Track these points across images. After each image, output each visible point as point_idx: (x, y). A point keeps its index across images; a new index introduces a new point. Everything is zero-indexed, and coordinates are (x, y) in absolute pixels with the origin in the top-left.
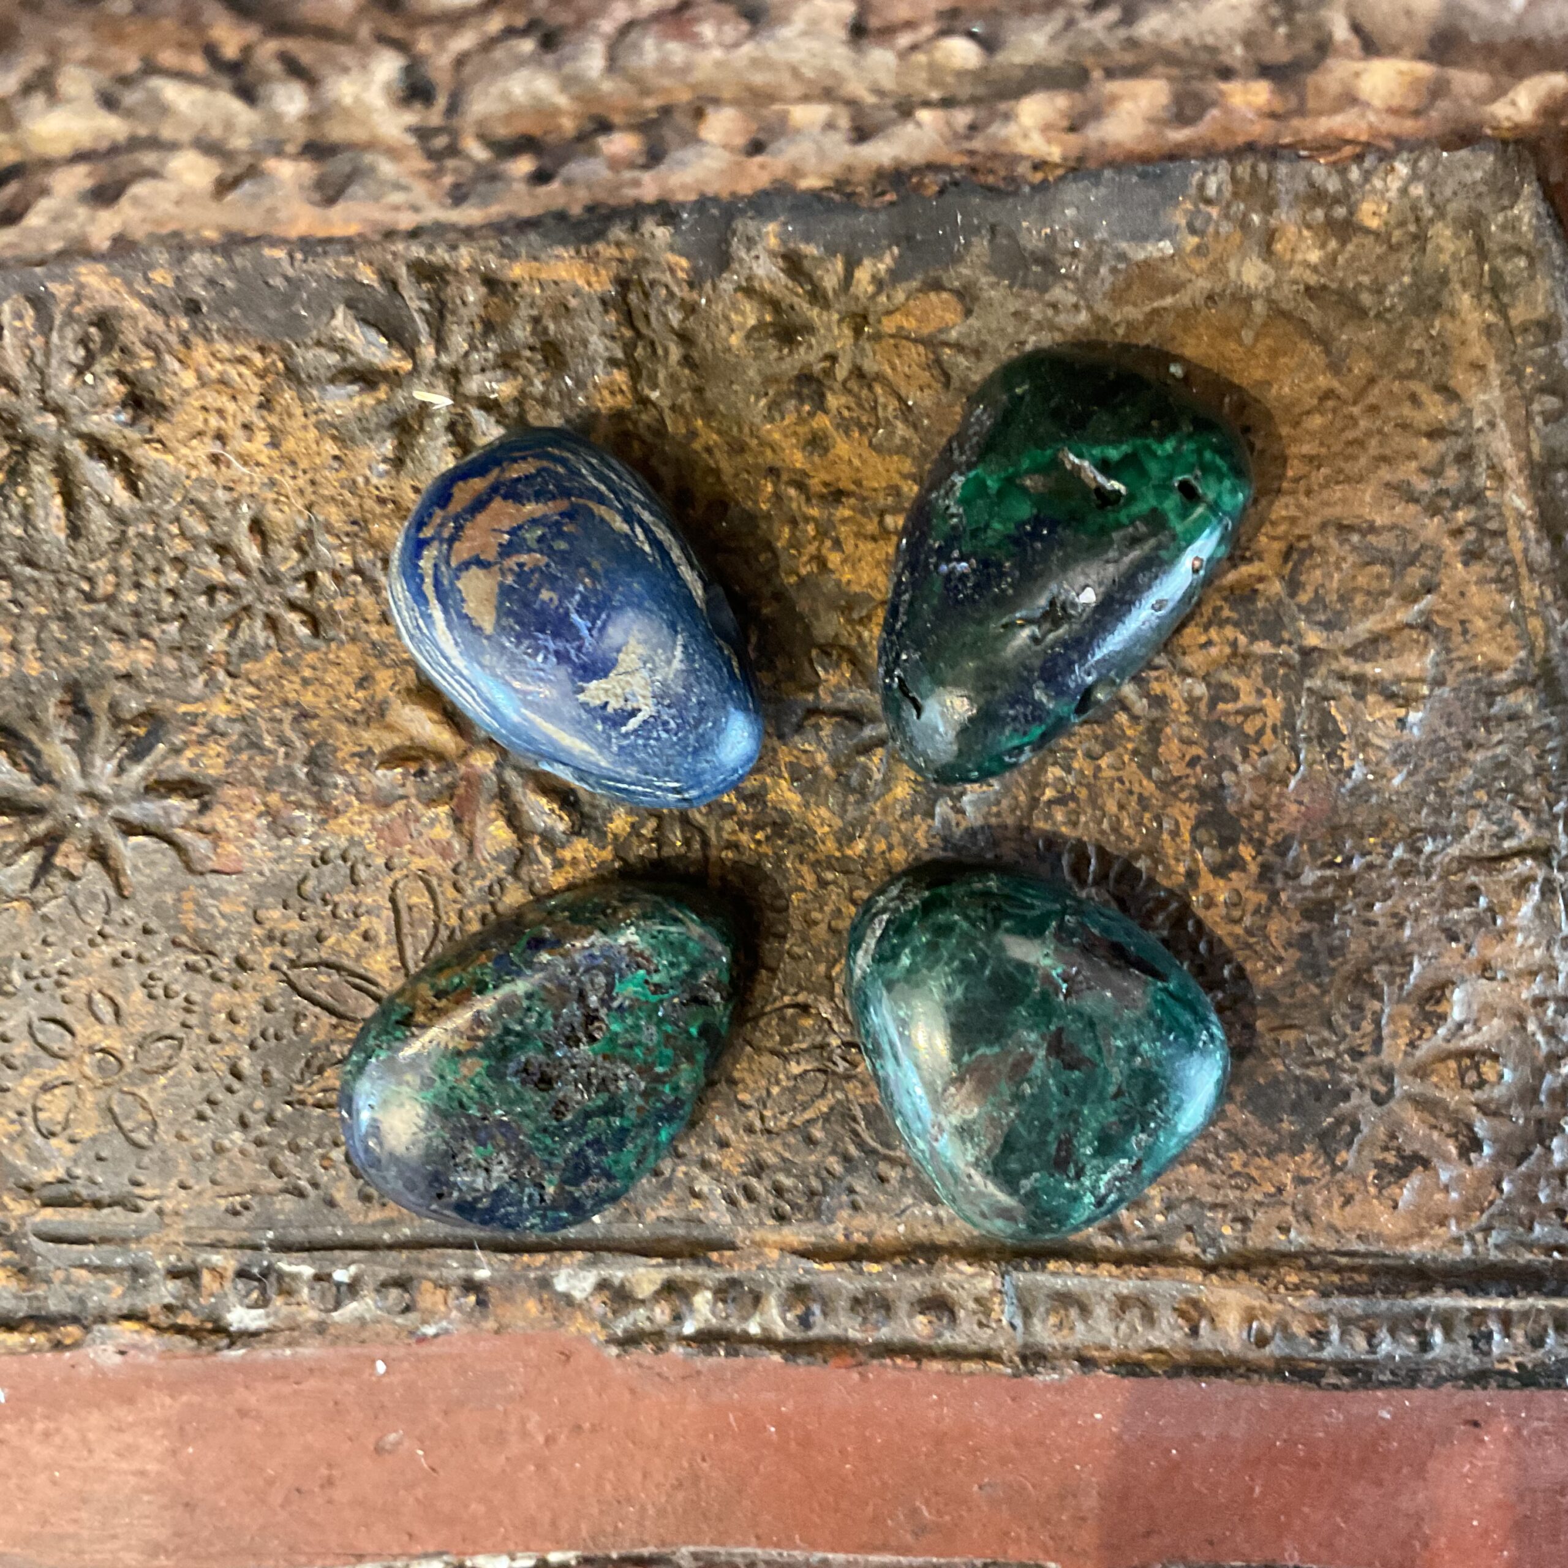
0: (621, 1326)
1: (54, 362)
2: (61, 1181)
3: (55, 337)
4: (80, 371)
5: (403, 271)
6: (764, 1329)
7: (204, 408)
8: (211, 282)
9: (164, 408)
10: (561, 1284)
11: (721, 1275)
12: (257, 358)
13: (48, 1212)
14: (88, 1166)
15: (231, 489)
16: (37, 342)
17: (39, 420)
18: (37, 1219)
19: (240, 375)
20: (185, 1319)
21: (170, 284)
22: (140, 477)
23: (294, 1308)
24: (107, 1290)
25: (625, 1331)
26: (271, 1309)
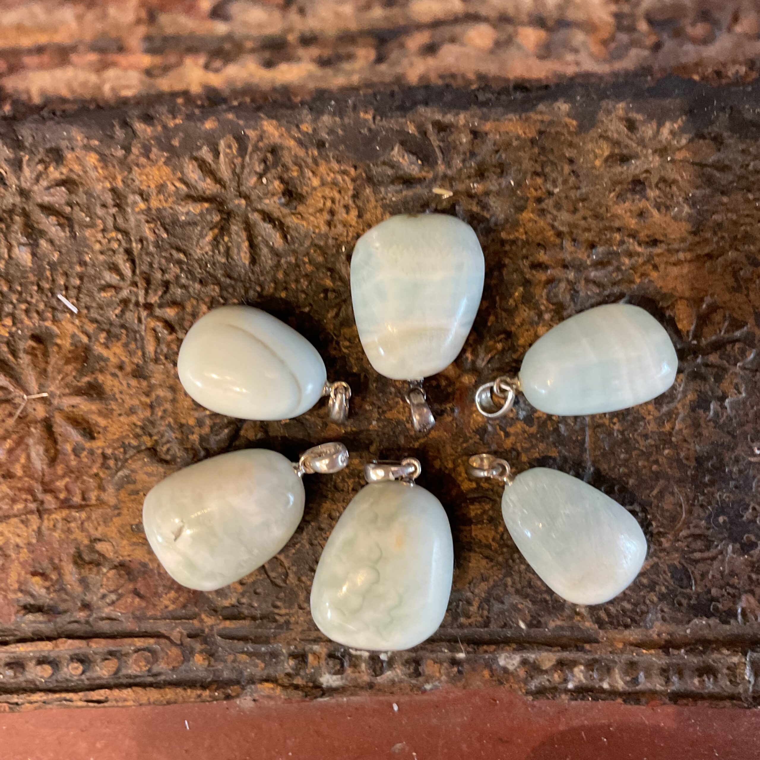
0: (533, 685)
1: (246, 171)
2: (233, 606)
3: (247, 158)
4: (261, 176)
5: (430, 127)
6: (610, 685)
7: (324, 197)
8: (331, 132)
9: (303, 197)
10: (502, 662)
11: (589, 657)
12: (352, 171)
13: (228, 623)
14: (250, 597)
15: (336, 239)
16: (238, 161)
17: (237, 202)
18: (221, 626)
19: (344, 180)
20: (298, 681)
21: (310, 131)
22: (288, 232)
23: (357, 674)
24: (256, 666)
25: (536, 687)
26: (344, 675)
